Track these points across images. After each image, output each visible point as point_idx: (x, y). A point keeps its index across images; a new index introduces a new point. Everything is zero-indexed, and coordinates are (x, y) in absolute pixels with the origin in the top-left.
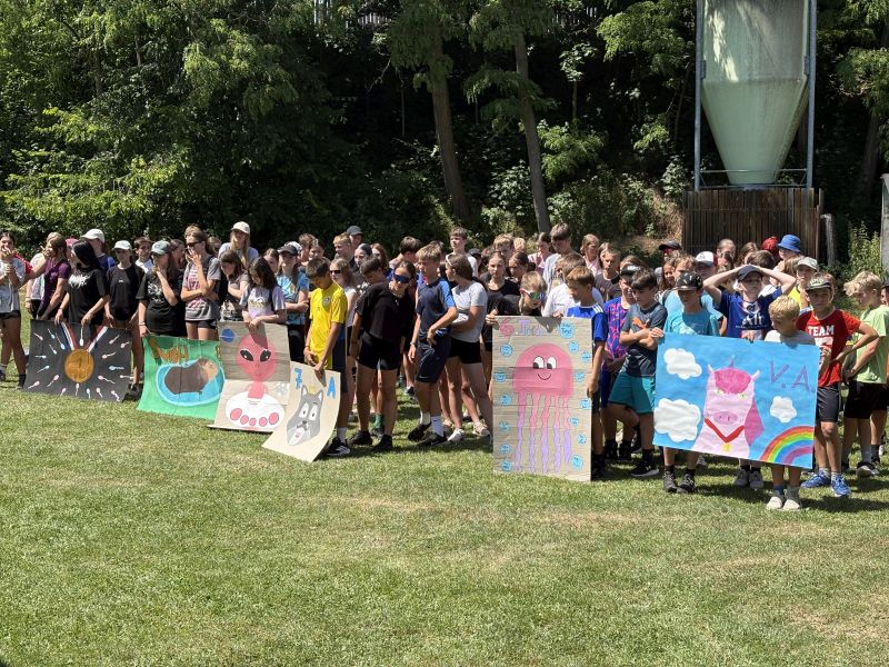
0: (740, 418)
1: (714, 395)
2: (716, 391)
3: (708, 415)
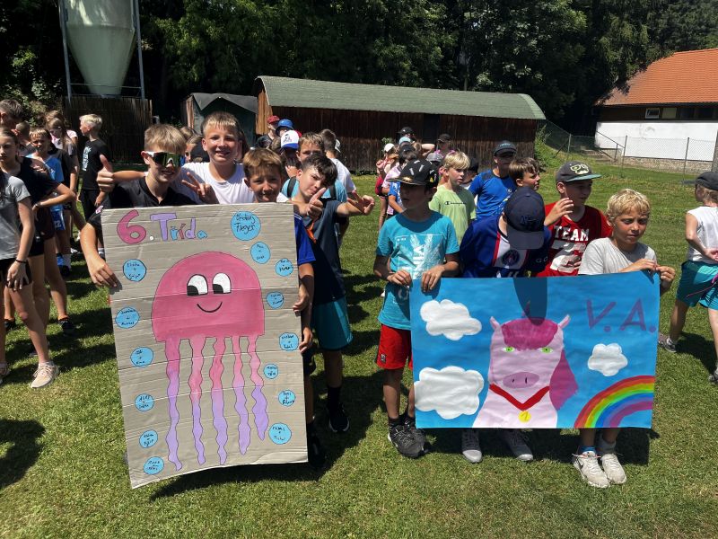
0: (542, 378)
2: (505, 349)
3: (495, 380)
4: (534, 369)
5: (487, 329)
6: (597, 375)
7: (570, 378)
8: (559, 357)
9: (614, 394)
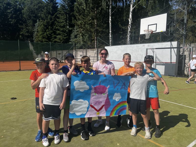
1: (93, 96)
4: (101, 100)
6: (115, 101)
7: (109, 102)
8: (107, 96)
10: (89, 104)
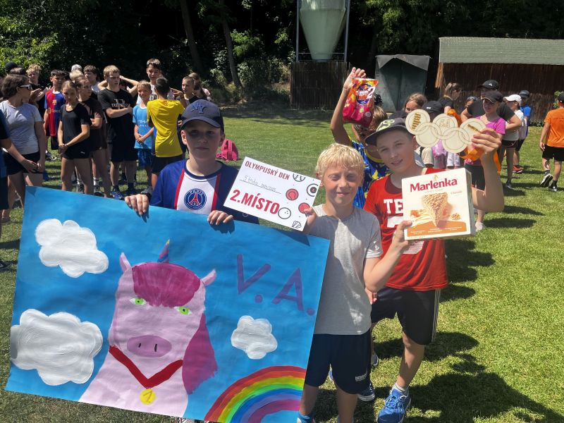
0: (175, 347)
1: (129, 307)
2: (133, 300)
3: (117, 341)
4: (166, 334)
5: (114, 269)
6: (239, 355)
7: (209, 353)
8: (197, 322)
9: (257, 383)
10: (105, 341)
